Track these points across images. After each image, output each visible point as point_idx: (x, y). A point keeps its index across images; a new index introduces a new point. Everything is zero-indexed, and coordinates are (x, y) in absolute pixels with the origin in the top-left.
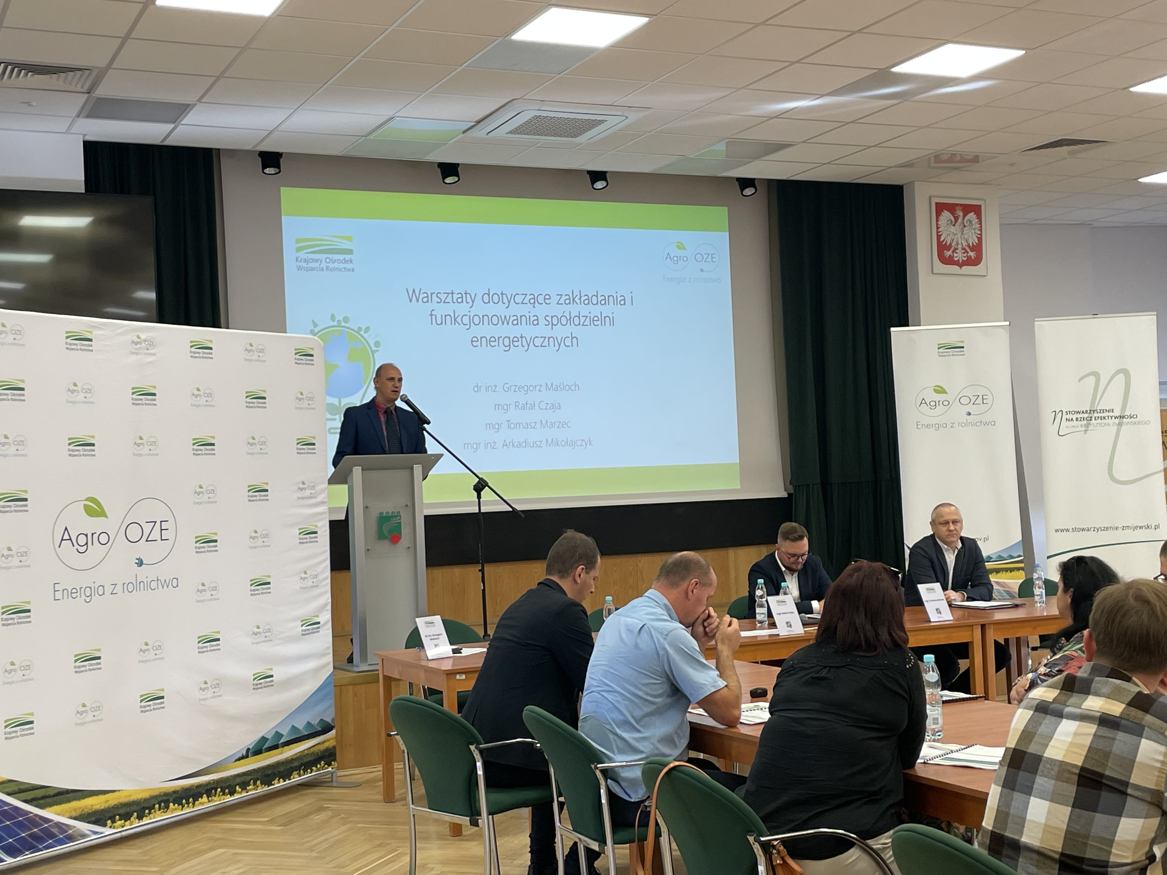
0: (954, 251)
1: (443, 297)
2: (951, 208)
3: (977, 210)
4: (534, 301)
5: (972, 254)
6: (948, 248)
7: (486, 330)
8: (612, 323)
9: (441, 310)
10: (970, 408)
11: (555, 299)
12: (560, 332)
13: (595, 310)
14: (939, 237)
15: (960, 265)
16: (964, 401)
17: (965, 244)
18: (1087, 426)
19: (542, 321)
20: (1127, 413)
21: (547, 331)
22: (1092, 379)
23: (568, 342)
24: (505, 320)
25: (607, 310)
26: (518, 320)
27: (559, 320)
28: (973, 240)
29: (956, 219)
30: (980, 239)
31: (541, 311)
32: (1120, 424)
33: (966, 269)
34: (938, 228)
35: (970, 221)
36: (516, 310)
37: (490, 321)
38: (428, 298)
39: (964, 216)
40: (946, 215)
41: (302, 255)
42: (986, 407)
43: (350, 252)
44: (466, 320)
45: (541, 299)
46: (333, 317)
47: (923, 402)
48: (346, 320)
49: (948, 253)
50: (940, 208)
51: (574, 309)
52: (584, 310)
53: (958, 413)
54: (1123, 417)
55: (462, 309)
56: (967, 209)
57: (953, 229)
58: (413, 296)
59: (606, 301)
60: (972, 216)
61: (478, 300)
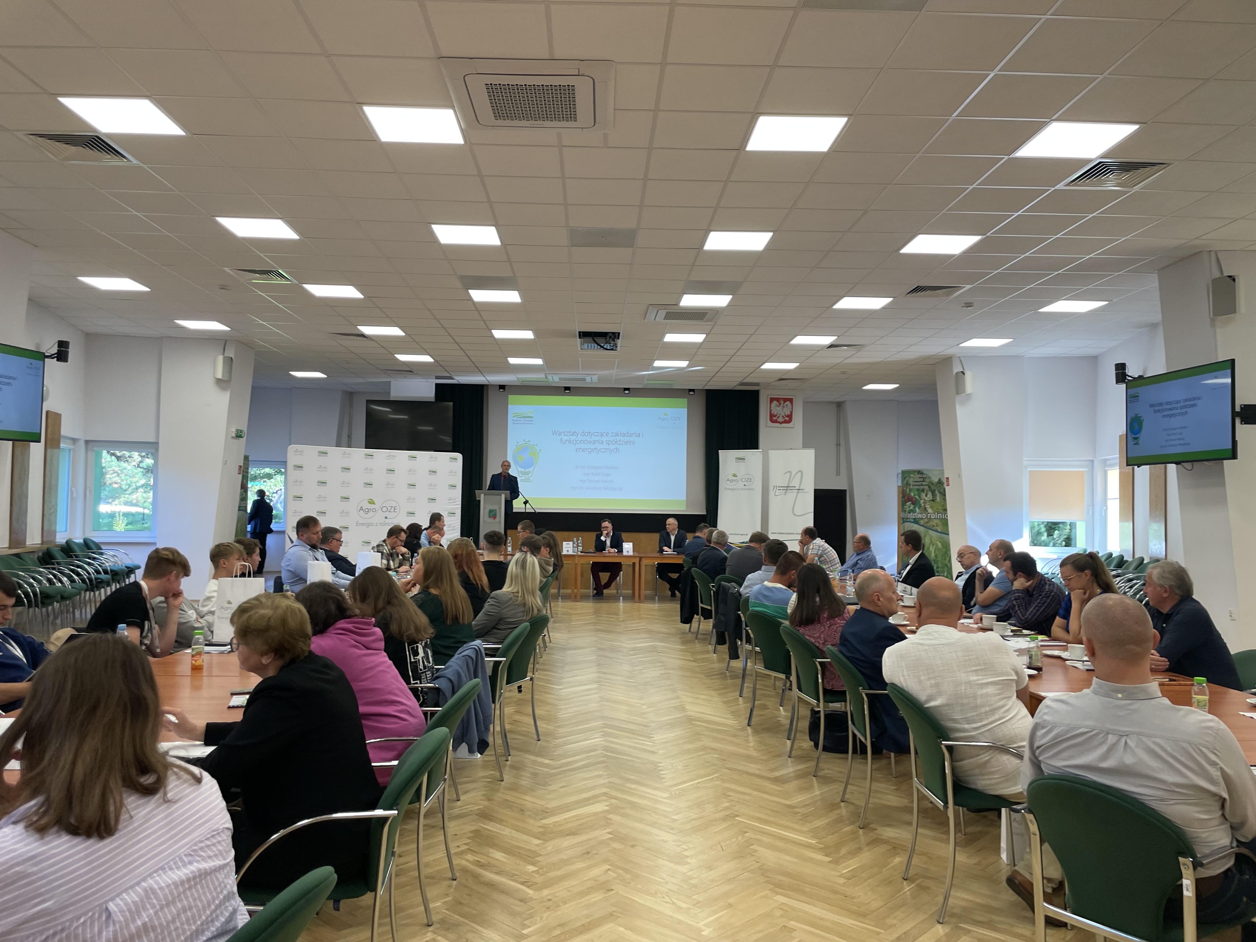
0: (778, 417)
1: (566, 433)
2: (778, 400)
3: (791, 400)
4: (602, 435)
5: (787, 419)
6: (775, 416)
7: (583, 446)
8: (634, 443)
9: (565, 438)
10: (745, 483)
11: (610, 434)
12: (612, 447)
13: (627, 439)
14: (771, 412)
15: (781, 423)
16: (744, 480)
17: (783, 414)
18: (786, 492)
19: (605, 443)
20: (801, 488)
21: (607, 447)
22: (789, 474)
23: (615, 451)
24: (590, 442)
25: (631, 439)
26: (595, 442)
27: (612, 442)
28: (788, 413)
29: (780, 404)
30: (791, 413)
31: (604, 439)
32: (798, 492)
33: (783, 425)
34: (770, 408)
35: (787, 405)
36: (594, 438)
37: (584, 442)
38: (560, 434)
39: (784, 403)
40: (775, 403)
41: (515, 418)
42: (751, 483)
43: (532, 417)
44: (574, 442)
45: (605, 434)
46: (524, 441)
47: (728, 480)
48: (529, 441)
49: (775, 418)
50: (772, 400)
51: (618, 438)
52: (622, 439)
53: (741, 485)
54: (799, 490)
55: (573, 438)
56: (785, 400)
57: (778, 408)
58: (554, 433)
59: (631, 435)
60: (788, 403)
61: (579, 435)
